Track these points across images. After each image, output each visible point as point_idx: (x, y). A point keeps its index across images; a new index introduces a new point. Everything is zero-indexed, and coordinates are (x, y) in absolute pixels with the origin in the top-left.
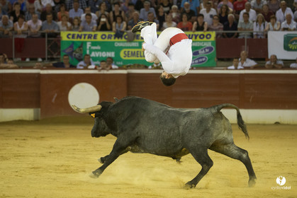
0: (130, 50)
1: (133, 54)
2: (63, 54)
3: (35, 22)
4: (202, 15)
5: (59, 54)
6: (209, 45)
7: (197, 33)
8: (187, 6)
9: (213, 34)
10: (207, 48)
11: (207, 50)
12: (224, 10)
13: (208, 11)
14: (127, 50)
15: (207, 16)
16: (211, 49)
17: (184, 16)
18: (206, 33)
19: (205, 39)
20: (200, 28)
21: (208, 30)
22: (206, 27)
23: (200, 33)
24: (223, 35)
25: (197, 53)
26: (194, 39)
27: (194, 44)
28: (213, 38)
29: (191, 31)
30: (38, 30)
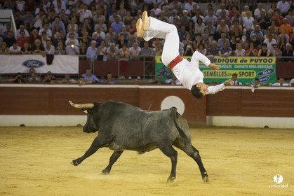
0: (209, 71)
1: (211, 74)
2: (157, 74)
3: (135, 48)
4: (266, 45)
5: (154, 73)
6: (271, 67)
7: (261, 58)
9: (274, 59)
10: (270, 70)
11: (269, 72)
12: (283, 41)
13: (270, 41)
14: (207, 71)
15: (269, 45)
16: (272, 70)
17: (251, 44)
18: (268, 59)
19: (268, 63)
20: (264, 54)
23: (264, 58)
24: (281, 60)
25: (261, 74)
26: (259, 63)
27: (259, 67)
28: (274, 62)
29: (257, 56)
30: (137, 55)
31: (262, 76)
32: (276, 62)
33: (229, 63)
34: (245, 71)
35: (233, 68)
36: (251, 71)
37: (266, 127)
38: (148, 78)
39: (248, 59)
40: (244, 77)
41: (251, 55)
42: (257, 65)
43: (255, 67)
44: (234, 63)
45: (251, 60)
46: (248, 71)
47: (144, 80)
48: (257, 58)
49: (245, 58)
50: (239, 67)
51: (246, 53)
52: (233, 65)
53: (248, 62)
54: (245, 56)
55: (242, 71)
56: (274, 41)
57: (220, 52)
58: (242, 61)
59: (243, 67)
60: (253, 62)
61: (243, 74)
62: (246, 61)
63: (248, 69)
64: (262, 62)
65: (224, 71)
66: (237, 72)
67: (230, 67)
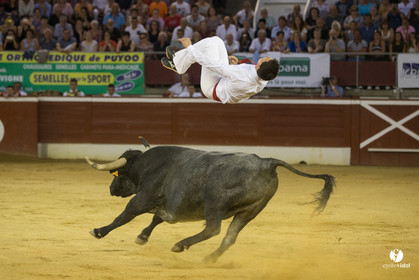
0: (42, 74)
1: (45, 79)
4: (128, 34)
6: (136, 68)
7: (121, 54)
8: (111, 24)
9: (141, 56)
10: (135, 72)
11: (134, 75)
12: (154, 28)
13: (134, 27)
14: (38, 74)
16: (138, 73)
18: (132, 54)
19: (131, 61)
20: (125, 48)
21: (136, 50)
22: (132, 47)
23: (125, 54)
24: (152, 56)
25: (121, 78)
26: (117, 61)
27: (118, 67)
28: (141, 60)
29: (115, 51)
31: (123, 82)
32: (145, 60)
33: (73, 61)
34: (96, 74)
35: (79, 70)
36: (107, 74)
39: (102, 55)
40: (95, 83)
41: (107, 50)
42: (115, 65)
43: (113, 68)
44: (79, 62)
45: (107, 58)
46: (102, 74)
48: (115, 54)
49: (97, 55)
50: (87, 67)
52: (78, 65)
53: (102, 60)
54: (98, 50)
55: (92, 74)
56: (141, 28)
57: (58, 45)
58: (92, 59)
59: (94, 67)
60: (109, 61)
61: (94, 78)
62: (98, 59)
63: (102, 71)
64: (123, 61)
65: (65, 74)
66: (85, 75)
67: (74, 67)
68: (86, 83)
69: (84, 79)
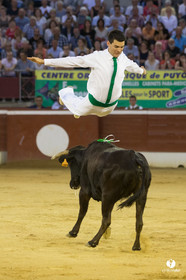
3: (10, 60)
4: (184, 55)
5: (33, 94)
7: (178, 72)
8: (171, 43)
25: (179, 93)
26: (175, 78)
27: (175, 84)
29: (173, 68)
30: (12, 68)
31: (180, 96)
33: (136, 79)
34: (156, 90)
35: (141, 86)
36: (165, 90)
37: (181, 166)
38: (25, 100)
39: (161, 73)
40: (155, 98)
41: (167, 68)
42: (173, 82)
43: (171, 84)
44: (141, 79)
45: (166, 75)
46: (161, 90)
47: (20, 104)
48: (172, 72)
49: (157, 72)
50: (149, 84)
51: (160, 64)
52: (141, 82)
53: (161, 78)
55: (152, 90)
58: (152, 76)
59: (154, 84)
60: (168, 78)
61: (155, 94)
62: (158, 76)
63: (162, 87)
64: (180, 78)
65: (129, 90)
66: (147, 91)
67: (137, 84)
68: (147, 98)
69: (146, 95)
